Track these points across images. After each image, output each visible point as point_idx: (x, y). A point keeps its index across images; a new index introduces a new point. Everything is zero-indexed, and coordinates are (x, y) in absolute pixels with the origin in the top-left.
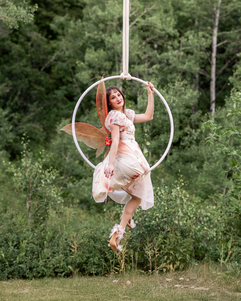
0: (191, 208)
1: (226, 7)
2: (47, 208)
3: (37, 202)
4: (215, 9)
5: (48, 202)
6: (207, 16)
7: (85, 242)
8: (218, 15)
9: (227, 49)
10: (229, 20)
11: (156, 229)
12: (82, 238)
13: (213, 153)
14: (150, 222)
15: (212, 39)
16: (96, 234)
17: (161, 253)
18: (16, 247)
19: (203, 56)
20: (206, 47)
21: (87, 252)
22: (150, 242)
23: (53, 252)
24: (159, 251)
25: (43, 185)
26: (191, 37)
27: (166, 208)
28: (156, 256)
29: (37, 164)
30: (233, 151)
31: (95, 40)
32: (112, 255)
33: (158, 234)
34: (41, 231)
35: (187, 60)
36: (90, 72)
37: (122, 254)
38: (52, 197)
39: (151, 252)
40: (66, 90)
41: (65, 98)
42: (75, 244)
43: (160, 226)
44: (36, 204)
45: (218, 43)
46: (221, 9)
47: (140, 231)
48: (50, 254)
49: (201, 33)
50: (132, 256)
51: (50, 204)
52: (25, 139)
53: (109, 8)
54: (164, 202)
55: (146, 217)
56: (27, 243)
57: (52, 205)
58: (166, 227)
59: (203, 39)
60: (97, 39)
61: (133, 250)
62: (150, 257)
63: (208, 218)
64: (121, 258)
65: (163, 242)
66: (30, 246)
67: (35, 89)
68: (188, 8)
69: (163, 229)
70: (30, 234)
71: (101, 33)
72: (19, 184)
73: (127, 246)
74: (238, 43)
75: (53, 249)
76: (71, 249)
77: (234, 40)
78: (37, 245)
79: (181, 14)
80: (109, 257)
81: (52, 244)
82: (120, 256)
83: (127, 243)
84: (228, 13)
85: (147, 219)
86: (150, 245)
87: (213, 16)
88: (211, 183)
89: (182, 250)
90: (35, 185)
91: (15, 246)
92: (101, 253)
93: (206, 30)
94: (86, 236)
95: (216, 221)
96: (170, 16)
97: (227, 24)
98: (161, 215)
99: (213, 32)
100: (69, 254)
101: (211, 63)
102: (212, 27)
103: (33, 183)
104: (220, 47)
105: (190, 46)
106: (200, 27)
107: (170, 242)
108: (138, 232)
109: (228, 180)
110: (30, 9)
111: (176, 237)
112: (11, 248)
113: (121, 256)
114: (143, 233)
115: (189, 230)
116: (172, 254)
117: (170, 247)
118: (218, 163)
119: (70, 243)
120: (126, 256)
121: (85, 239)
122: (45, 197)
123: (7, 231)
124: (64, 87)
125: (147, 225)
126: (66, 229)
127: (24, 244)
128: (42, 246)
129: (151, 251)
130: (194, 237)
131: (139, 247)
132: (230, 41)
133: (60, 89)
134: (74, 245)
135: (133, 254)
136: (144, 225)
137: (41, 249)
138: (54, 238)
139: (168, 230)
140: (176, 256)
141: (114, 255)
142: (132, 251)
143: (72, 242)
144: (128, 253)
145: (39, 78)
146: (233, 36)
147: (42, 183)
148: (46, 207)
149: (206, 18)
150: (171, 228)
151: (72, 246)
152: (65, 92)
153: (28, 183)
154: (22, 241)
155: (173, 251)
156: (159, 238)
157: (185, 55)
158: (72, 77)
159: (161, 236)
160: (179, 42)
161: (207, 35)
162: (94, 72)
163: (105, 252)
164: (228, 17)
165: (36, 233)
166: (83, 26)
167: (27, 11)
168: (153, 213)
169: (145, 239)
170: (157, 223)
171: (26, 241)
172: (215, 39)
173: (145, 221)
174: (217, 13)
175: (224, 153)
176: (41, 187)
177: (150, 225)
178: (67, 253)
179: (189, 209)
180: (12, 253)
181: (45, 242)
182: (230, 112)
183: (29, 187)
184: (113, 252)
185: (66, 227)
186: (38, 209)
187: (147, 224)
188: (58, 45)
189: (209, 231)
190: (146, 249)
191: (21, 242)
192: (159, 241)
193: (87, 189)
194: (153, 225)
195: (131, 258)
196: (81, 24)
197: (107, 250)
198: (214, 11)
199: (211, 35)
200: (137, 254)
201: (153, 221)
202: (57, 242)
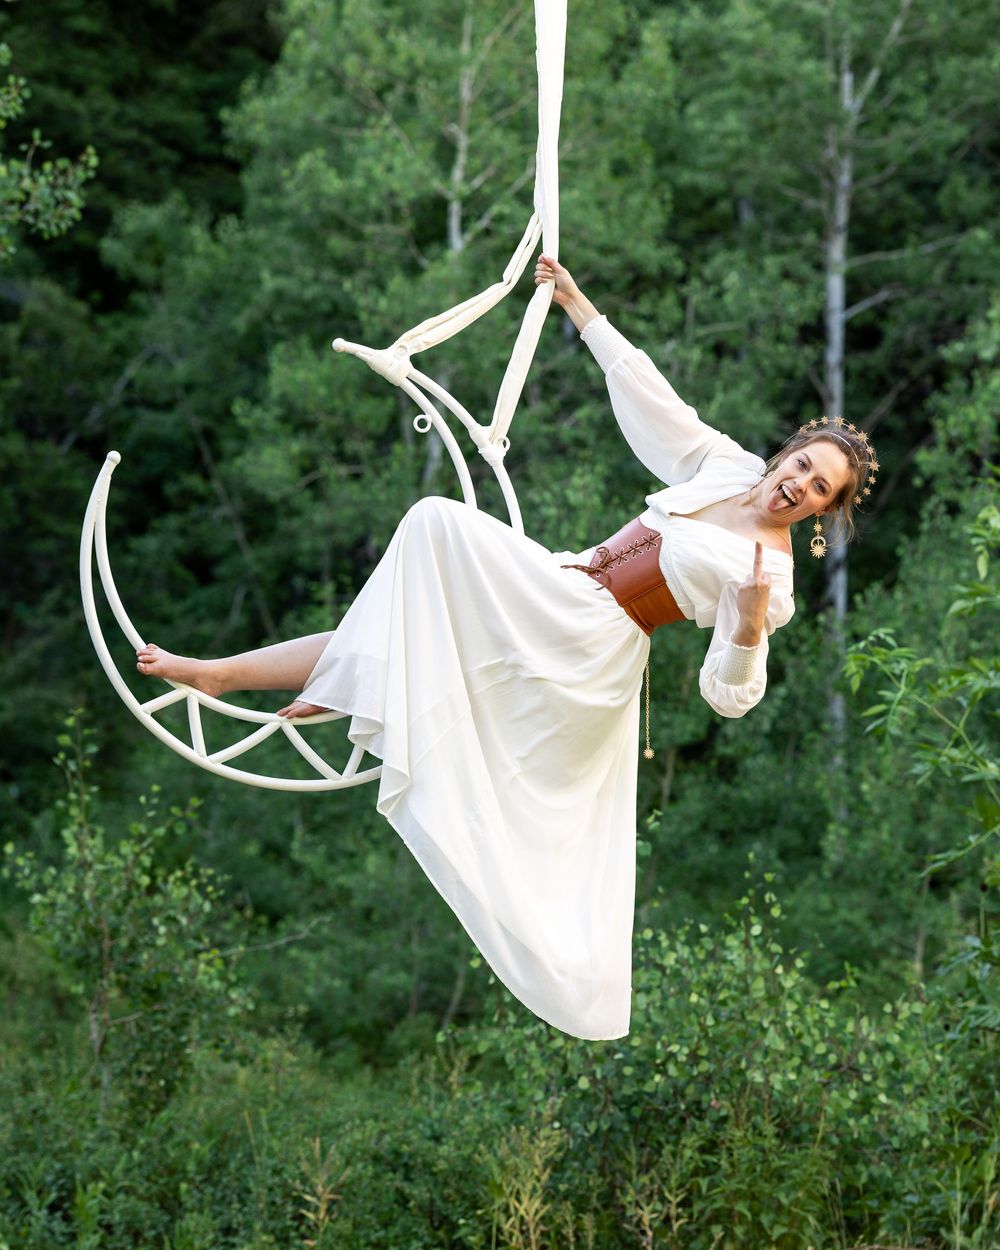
0: (817, 1016)
1: (880, 142)
2: (184, 1039)
3: (136, 1016)
4: (831, 152)
5: (186, 1015)
6: (797, 185)
7: (360, 1178)
8: (845, 179)
9: (892, 332)
10: (892, 203)
11: (667, 1110)
12: (348, 1163)
13: (865, 787)
14: (641, 1081)
15: (822, 288)
16: (409, 1144)
17: (695, 1215)
18: (59, 1214)
19: (787, 362)
20: (802, 320)
21: (374, 1221)
22: (644, 1169)
23: (221, 1230)
24: (685, 1204)
25: (161, 942)
26: (732, 279)
27: (710, 1022)
28: (676, 1226)
29: (126, 848)
30: (985, 765)
31: (307, 305)
32: (482, 1228)
33: (677, 1132)
34: (162, 1140)
35: (719, 385)
36: (296, 447)
37: (527, 1224)
38: (203, 988)
39: (654, 1211)
40: (183, 532)
41: (181, 571)
42: (320, 1189)
43: (683, 1096)
44: (133, 1025)
45: (849, 302)
46: (859, 154)
47: (598, 1120)
48: (211, 1236)
49: (772, 263)
50: (569, 1231)
51: (195, 1023)
52: (75, 740)
53: (369, 162)
54: (700, 995)
55: (624, 1062)
56: (105, 1193)
57: (202, 1025)
58: (710, 1099)
59: (788, 287)
60: (315, 300)
61: (573, 1204)
62: (650, 1233)
63: (890, 1058)
64: (521, 1239)
65: (701, 1164)
66: (121, 1206)
67: (45, 534)
68: (712, 150)
69: (699, 1109)
70: (118, 1155)
71: (328, 274)
72: (57, 936)
73: (545, 1189)
74: (938, 299)
75: (221, 1213)
76: (304, 1211)
77: (919, 288)
78: (148, 1199)
79: (686, 177)
80: (472, 1239)
81: (213, 1195)
82: (516, 1233)
83: (545, 1177)
84: (890, 170)
85: (628, 1071)
86: (645, 1179)
87: (825, 184)
88: (857, 917)
89: (787, 1196)
90: (124, 942)
91: (53, 1208)
92: (432, 1222)
93: (798, 246)
94: (364, 1152)
95: (926, 1069)
96: (640, 185)
97: (885, 221)
98: (686, 1050)
99: (825, 252)
100: (293, 1234)
101: (822, 391)
102: (822, 231)
103: (115, 933)
104: (857, 323)
105: (730, 318)
106: (768, 237)
107: (732, 1165)
108: (592, 1127)
109: (933, 899)
110: (64, 172)
111: (760, 1142)
112: (38, 1219)
113: (522, 1232)
114: (611, 1129)
115: (813, 1112)
116: (742, 1216)
117: (733, 1185)
118: (886, 827)
119: (298, 1184)
120: (543, 1234)
121: (360, 1166)
122: (170, 990)
123: (11, 1148)
124: (173, 521)
125: (630, 1097)
126: (272, 1130)
127: (94, 1197)
128: (170, 1204)
129: (651, 1207)
130: (835, 1140)
131: (598, 1191)
132: (903, 293)
133: (155, 531)
134: (314, 1194)
135: (575, 1222)
136: (617, 1096)
137: (166, 1218)
138: (220, 1165)
139: (723, 1113)
140: (759, 1226)
141: (494, 1230)
142: (567, 1211)
143: (304, 1180)
144: (552, 1220)
145: (64, 483)
146: (912, 272)
147: (154, 929)
148: (180, 1034)
149: (792, 193)
150: (733, 1106)
151: (308, 1198)
152: (179, 543)
153: (93, 933)
154: (85, 1188)
155: (748, 1203)
156: (684, 1146)
157: (710, 358)
158: (206, 476)
159: (694, 1137)
160: (683, 302)
161: (805, 269)
162: (315, 447)
163: (454, 1218)
164: (891, 189)
165: (143, 1151)
166: (250, 247)
167: (51, 179)
168: (653, 1043)
169: (620, 1156)
170: (675, 1087)
171: (102, 1185)
172: (836, 286)
173: (621, 1076)
174: (840, 171)
175: (949, 774)
176: (152, 951)
177: (640, 1093)
178: (286, 1229)
179: (809, 1019)
180: (43, 1240)
181: (184, 1186)
182: (961, 596)
183: (101, 951)
184: (487, 1218)
185: (270, 1121)
186: (144, 1043)
187: (627, 1090)
188: (132, 335)
189: (897, 1112)
190: (629, 1198)
191: (80, 1189)
192: (686, 1159)
193: (313, 965)
194: (652, 1095)
195: (565, 1238)
196: (239, 237)
197: (460, 1209)
198: (831, 161)
199: (820, 267)
200: (588, 1220)
201: (657, 1078)
202: (236, 1184)
